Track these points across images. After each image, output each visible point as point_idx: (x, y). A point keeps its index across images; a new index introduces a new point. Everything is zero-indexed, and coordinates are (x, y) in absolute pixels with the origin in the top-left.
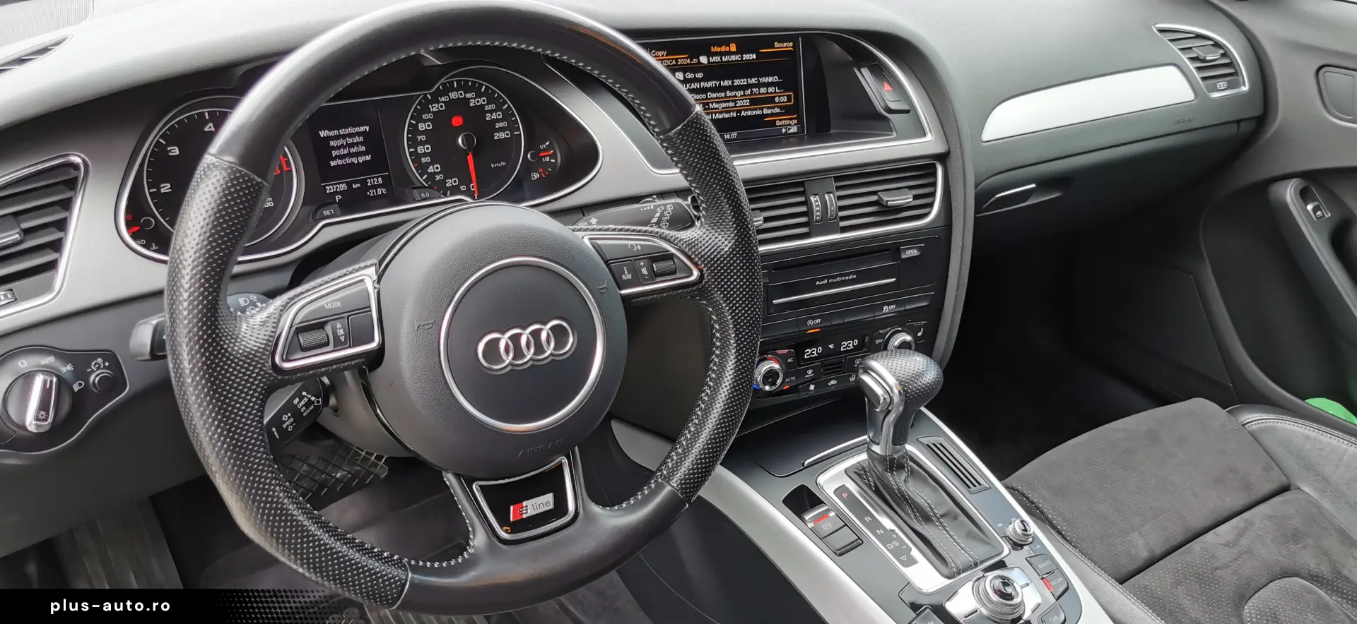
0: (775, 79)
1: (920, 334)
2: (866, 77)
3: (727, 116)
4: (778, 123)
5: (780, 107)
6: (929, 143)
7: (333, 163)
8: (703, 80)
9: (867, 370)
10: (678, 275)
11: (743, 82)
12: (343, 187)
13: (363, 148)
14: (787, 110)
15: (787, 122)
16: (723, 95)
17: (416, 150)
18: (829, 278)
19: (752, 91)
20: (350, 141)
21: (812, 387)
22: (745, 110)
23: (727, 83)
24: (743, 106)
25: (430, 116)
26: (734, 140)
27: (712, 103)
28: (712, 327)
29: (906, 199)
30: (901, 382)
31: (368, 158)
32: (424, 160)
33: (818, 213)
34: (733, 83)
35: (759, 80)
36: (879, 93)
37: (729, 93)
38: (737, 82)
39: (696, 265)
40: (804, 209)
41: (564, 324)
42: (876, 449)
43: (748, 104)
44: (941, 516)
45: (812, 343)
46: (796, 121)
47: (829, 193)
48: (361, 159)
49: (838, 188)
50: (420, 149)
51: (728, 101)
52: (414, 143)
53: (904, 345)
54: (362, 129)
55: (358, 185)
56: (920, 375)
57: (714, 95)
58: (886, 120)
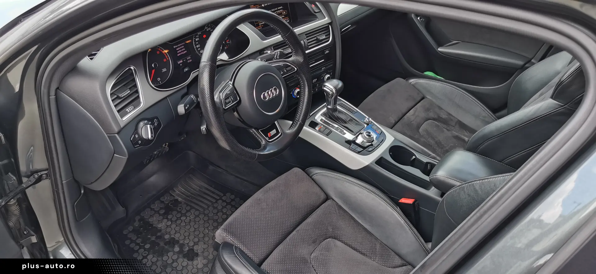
0: (281, 7)
1: (331, 74)
2: (308, 4)
7: (178, 55)
9: (325, 86)
10: (292, 70)
11: (274, 10)
12: (181, 61)
13: (184, 49)
14: (285, 16)
15: (286, 19)
19: (276, 12)
20: (181, 48)
25: (198, 36)
28: (300, 82)
30: (335, 88)
31: (186, 52)
32: (199, 49)
35: (277, 9)
36: (312, 8)
38: (272, 10)
39: (295, 67)
41: (275, 87)
42: (329, 107)
44: (349, 121)
47: (305, 39)
48: (185, 52)
49: (307, 37)
50: (198, 46)
53: (328, 78)
54: (183, 44)
55: (185, 60)
56: (338, 85)
58: (315, 15)
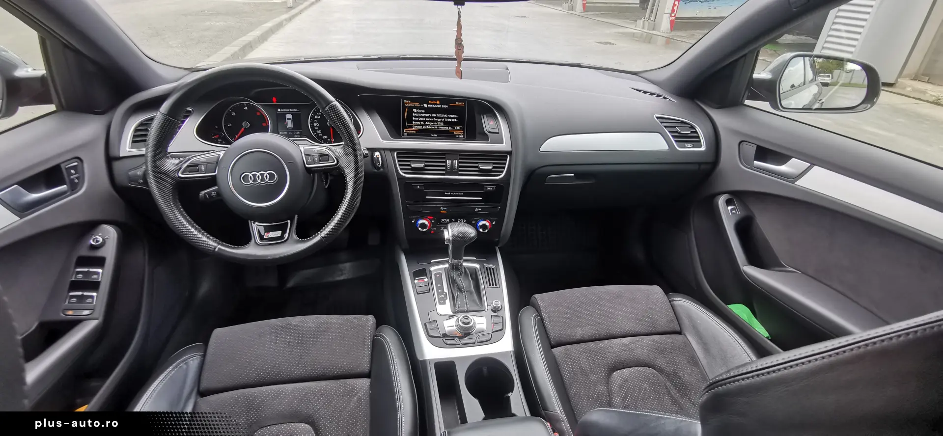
0: (455, 116)
1: (494, 223)
2: (485, 118)
3: (433, 127)
4: (455, 133)
8: (424, 113)
9: (447, 228)
11: (441, 116)
16: (432, 119)
17: (313, 124)
18: (450, 193)
19: (445, 120)
22: (442, 127)
23: (434, 115)
24: (440, 125)
26: (435, 137)
27: (427, 122)
29: (489, 167)
32: (315, 128)
33: (449, 167)
34: (436, 115)
36: (488, 124)
37: (435, 119)
38: (439, 115)
40: (444, 164)
43: (442, 124)
44: (467, 292)
46: (463, 133)
47: (455, 160)
49: (460, 159)
50: (315, 124)
51: (434, 123)
52: (312, 122)
53: (483, 226)
55: (291, 133)
57: (429, 119)
58: (487, 135)
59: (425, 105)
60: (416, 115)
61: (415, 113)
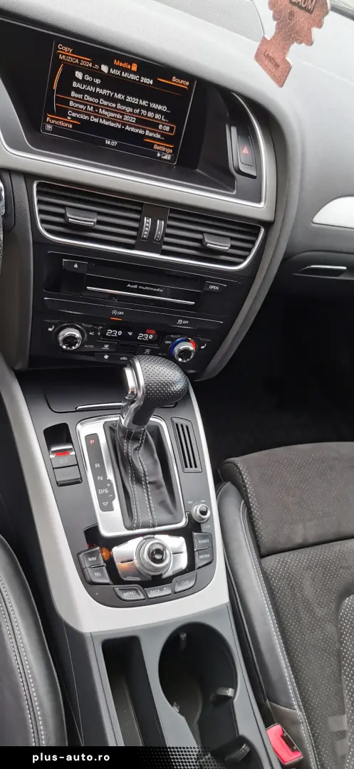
0: (164, 108)
1: (203, 347)
2: (232, 135)
3: (112, 125)
4: (156, 147)
5: (162, 135)
6: (259, 210)
8: (101, 86)
11: (135, 101)
14: (166, 139)
15: (164, 149)
16: (114, 105)
18: (139, 285)
19: (140, 112)
21: (106, 357)
22: (130, 126)
23: (120, 96)
24: (128, 121)
26: (113, 147)
27: (102, 109)
29: (224, 246)
33: (146, 233)
34: (125, 98)
35: (149, 104)
36: (238, 152)
37: (119, 106)
38: (129, 99)
40: (137, 225)
43: (134, 121)
44: (150, 483)
45: (116, 326)
46: (171, 151)
47: (161, 220)
49: (171, 218)
51: (118, 113)
53: (186, 353)
56: (174, 383)
57: (105, 103)
58: (233, 177)
59: (105, 68)
60: (79, 86)
61: (78, 80)
